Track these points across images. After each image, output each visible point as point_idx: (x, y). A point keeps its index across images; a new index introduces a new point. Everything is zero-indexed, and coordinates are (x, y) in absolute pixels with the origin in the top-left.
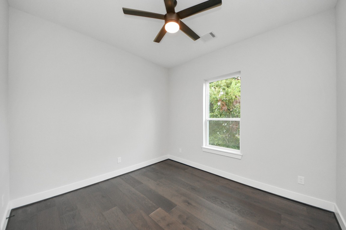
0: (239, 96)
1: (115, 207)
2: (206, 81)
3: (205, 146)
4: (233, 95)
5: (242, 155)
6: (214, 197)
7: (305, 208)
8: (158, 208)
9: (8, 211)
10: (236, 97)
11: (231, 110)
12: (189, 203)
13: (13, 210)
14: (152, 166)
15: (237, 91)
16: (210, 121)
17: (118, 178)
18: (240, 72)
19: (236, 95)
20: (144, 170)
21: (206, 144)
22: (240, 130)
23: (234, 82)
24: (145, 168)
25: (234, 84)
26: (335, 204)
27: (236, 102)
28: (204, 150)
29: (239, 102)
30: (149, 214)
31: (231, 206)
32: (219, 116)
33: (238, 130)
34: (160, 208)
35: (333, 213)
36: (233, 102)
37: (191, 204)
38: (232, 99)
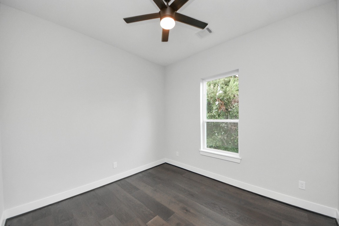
0: (237, 95)
1: (112, 215)
2: (203, 80)
3: (203, 149)
4: (232, 94)
5: (240, 158)
6: (213, 203)
7: (306, 214)
8: (156, 216)
9: (3, 221)
10: (234, 96)
11: (229, 110)
12: (187, 210)
13: (8, 220)
14: (149, 171)
15: (235, 90)
16: (207, 123)
17: (114, 184)
18: (237, 70)
19: (234, 94)
20: (140, 175)
21: (204, 147)
22: (239, 131)
23: (232, 80)
24: (142, 173)
25: (233, 82)
26: (337, 210)
27: (235, 101)
28: (201, 153)
29: (237, 101)
30: (147, 223)
31: (230, 213)
32: (217, 117)
33: (237, 131)
34: (158, 216)
35: (335, 219)
36: (231, 101)
37: (190, 212)
38: (230, 98)
